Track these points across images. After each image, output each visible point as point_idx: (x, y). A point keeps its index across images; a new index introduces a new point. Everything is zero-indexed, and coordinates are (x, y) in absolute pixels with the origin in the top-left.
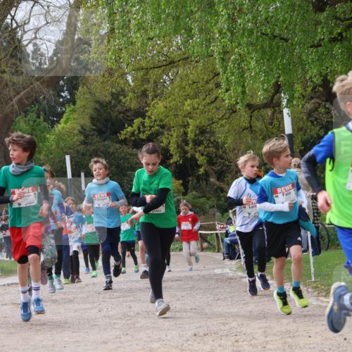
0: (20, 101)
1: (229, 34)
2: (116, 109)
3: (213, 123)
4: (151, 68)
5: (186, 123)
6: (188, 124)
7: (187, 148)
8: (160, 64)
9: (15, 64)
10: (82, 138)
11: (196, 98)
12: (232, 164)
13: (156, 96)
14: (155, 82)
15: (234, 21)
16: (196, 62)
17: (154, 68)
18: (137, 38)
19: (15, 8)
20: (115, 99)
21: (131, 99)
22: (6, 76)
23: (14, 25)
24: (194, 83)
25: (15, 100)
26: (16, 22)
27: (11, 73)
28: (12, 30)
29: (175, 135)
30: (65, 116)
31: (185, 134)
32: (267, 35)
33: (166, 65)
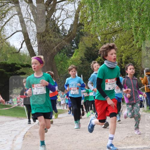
0: (57, 48)
1: (138, 20)
2: (94, 50)
3: (132, 55)
4: (107, 34)
5: (121, 55)
6: (122, 55)
7: (122, 65)
8: (111, 32)
9: (55, 34)
10: (81, 62)
11: (125, 45)
12: (140, 71)
14: (109, 39)
15: (140, 14)
16: (125, 31)
17: (109, 34)
18: (102, 22)
19: (54, 12)
20: (94, 47)
21: (100, 46)
22: (52, 39)
23: (55, 19)
24: (124, 39)
25: (55, 47)
26: (55, 18)
27: (54, 37)
28: (54, 21)
30: (75, 53)
31: (121, 59)
33: (113, 33)
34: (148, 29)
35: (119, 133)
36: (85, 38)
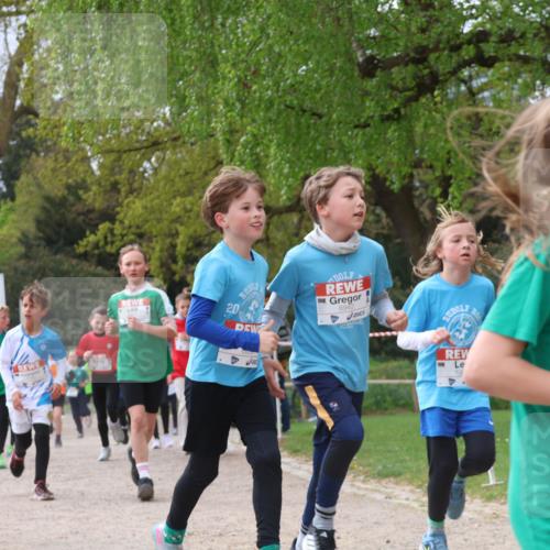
1: (238, 105)
2: (74, 209)
4: (125, 152)
5: (174, 232)
6: (177, 234)
7: (174, 267)
8: (137, 145)
10: (21, 249)
11: (189, 195)
13: (131, 191)
14: (132, 171)
15: (246, 86)
16: (192, 144)
17: (130, 150)
20: (73, 195)
21: (95, 194)
24: (187, 173)
29: (158, 248)
31: (174, 246)
32: (293, 108)
33: (147, 148)
34: (271, 141)
35: (148, 518)
36: (41, 161)
